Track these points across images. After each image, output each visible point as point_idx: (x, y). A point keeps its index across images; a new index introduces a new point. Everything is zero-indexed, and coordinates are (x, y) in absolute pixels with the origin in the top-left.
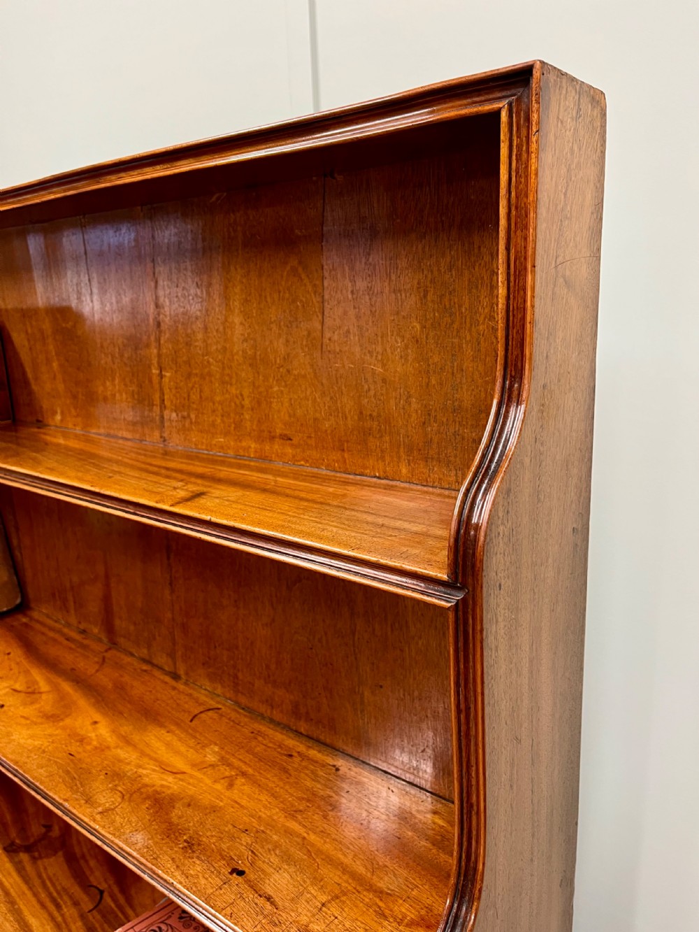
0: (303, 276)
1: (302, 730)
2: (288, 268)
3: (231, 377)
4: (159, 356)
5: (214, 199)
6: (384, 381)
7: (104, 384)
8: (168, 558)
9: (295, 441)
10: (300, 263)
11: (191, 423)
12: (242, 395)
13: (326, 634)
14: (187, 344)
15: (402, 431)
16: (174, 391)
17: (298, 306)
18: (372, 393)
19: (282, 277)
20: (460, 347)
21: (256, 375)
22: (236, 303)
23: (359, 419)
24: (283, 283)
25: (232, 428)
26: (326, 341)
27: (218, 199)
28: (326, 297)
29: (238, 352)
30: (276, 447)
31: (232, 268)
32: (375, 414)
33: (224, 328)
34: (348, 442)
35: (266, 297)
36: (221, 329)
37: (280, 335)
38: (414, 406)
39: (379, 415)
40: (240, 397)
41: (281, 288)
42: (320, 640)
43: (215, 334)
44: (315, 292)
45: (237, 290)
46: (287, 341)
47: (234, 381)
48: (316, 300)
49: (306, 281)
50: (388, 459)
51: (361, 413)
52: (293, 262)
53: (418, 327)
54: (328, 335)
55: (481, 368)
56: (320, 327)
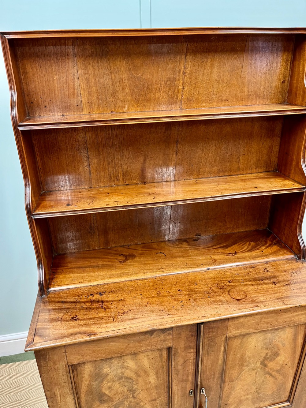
0: (238, 59)
1: (220, 176)
2: (234, 57)
3: (211, 87)
4: (183, 83)
5: (212, 38)
6: (256, 83)
7: (155, 95)
8: (177, 144)
9: (229, 101)
10: (238, 56)
11: (193, 101)
12: (213, 91)
13: (231, 147)
14: (195, 79)
15: (258, 94)
16: (188, 93)
17: (235, 67)
18: (252, 86)
19: (232, 59)
20: (273, 74)
21: (219, 85)
22: (216, 67)
23: (248, 92)
24: (232, 61)
25: (209, 100)
26: (242, 75)
27: (214, 38)
28: (244, 64)
29: (214, 79)
30: (223, 103)
31: (216, 57)
32: (252, 91)
33: (210, 74)
34: (244, 98)
35: (226, 65)
36: (209, 73)
37: (229, 74)
38: (262, 88)
39: (253, 91)
40: (213, 92)
41: (231, 62)
42: (229, 150)
43: (206, 75)
44: (241, 64)
45: (217, 63)
46: (231, 76)
47: (211, 88)
48: (241, 65)
49: (239, 60)
50: (254, 100)
51: (249, 91)
52: (236, 56)
53: (265, 70)
54: (243, 73)
55: (277, 78)
56: (241, 72)
